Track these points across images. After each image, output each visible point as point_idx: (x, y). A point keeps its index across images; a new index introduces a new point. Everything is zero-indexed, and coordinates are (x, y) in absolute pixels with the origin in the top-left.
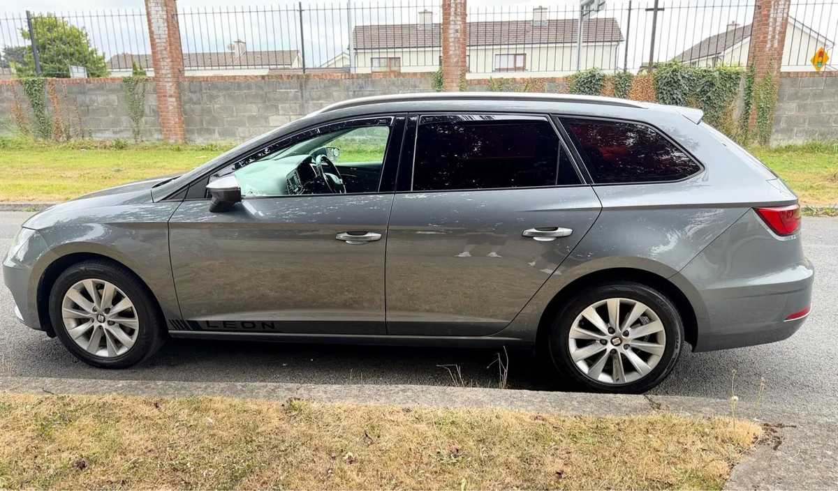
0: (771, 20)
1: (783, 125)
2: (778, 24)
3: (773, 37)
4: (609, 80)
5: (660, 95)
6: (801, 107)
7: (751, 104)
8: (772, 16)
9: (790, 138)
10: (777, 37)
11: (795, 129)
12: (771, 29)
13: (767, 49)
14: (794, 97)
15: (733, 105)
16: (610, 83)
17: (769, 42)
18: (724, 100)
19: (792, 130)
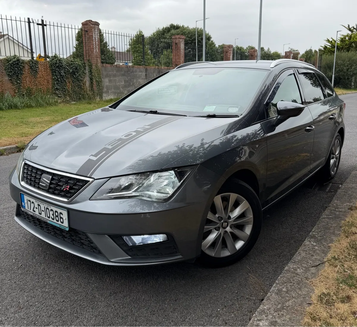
0: (94, 38)
1: (105, 90)
2: (97, 40)
3: (96, 47)
4: (26, 63)
5: (54, 73)
6: (110, 81)
7: (93, 79)
8: (94, 36)
9: (109, 96)
10: (97, 47)
11: (110, 91)
12: (94, 43)
13: (95, 52)
14: (107, 76)
15: (85, 79)
16: (27, 66)
17: (95, 49)
18: (82, 77)
19: (109, 92)
